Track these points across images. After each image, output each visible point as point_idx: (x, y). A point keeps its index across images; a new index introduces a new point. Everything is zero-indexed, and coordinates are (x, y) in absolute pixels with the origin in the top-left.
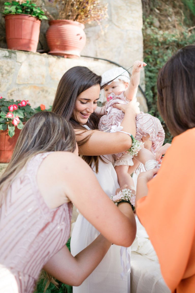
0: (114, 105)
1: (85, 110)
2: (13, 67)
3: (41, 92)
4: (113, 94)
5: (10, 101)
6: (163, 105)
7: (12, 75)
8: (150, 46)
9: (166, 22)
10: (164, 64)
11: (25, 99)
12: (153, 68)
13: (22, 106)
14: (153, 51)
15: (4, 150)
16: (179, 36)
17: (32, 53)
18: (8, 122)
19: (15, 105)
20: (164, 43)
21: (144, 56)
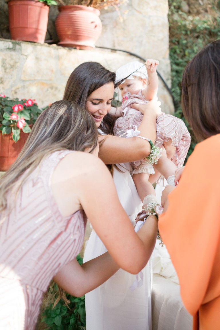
0: (132, 105)
1: (97, 112)
2: (17, 61)
3: (50, 90)
4: (129, 94)
5: (15, 100)
6: (188, 105)
7: (16, 70)
8: (177, 34)
9: (197, 6)
10: (193, 56)
11: (31, 97)
12: (180, 60)
13: (28, 106)
14: (181, 40)
15: (8, 157)
16: (212, 22)
17: (39, 44)
18: (11, 124)
19: (20, 105)
20: (194, 30)
21: (170, 46)
